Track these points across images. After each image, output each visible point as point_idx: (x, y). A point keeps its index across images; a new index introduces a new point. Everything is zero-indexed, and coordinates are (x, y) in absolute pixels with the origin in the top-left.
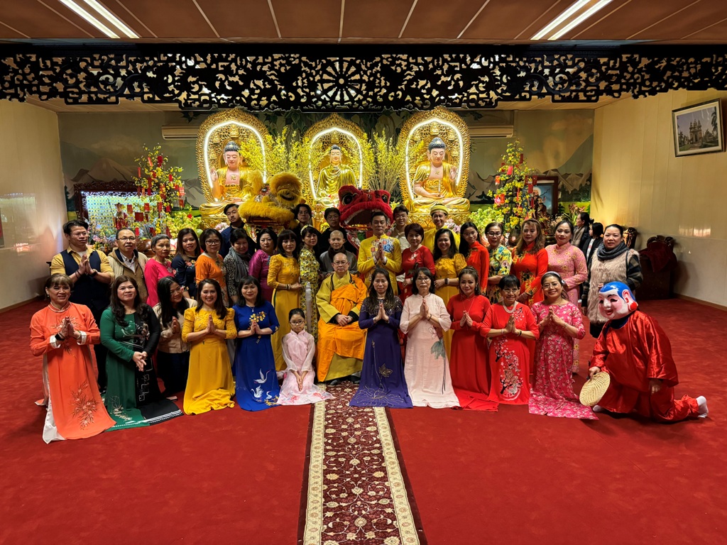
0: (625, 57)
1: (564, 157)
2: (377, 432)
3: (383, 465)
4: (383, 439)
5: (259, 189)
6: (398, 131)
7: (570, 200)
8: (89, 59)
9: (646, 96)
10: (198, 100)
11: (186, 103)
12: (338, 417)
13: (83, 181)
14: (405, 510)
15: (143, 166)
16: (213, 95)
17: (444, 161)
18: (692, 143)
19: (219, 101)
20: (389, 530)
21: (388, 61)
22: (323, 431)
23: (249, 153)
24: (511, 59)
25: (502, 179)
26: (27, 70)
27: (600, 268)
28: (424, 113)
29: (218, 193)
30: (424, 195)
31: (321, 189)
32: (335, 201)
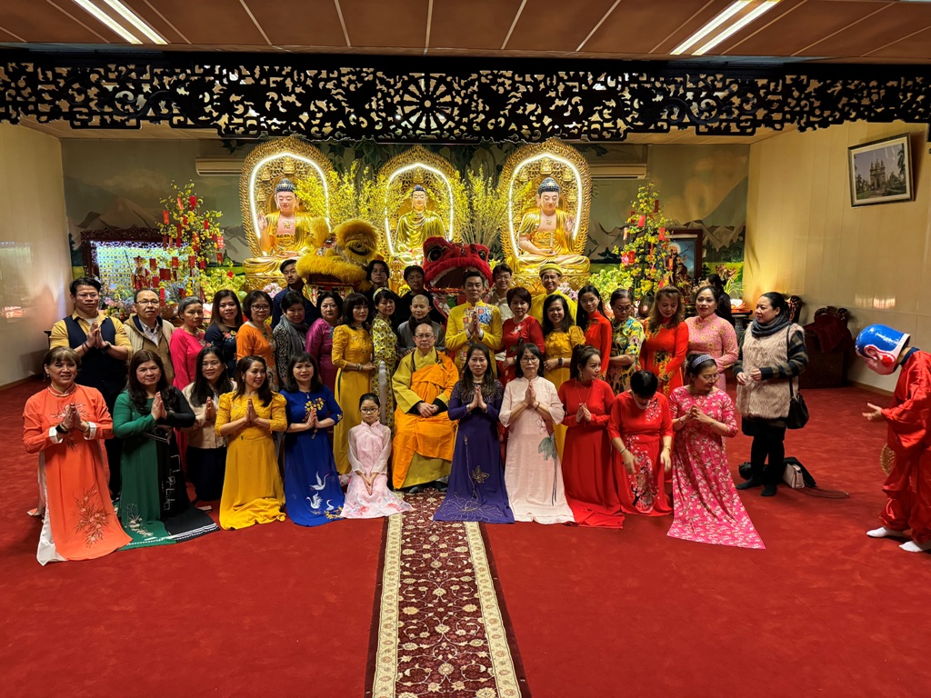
0: (789, 79)
1: (711, 204)
2: (468, 554)
3: (476, 596)
4: (476, 563)
5: (323, 239)
6: (499, 169)
7: (717, 259)
8: (102, 70)
9: (815, 129)
10: (243, 125)
11: (227, 129)
12: (418, 535)
13: (92, 228)
14: (503, 654)
15: (170, 209)
16: (262, 119)
17: (558, 208)
18: (873, 190)
19: (269, 126)
20: (482, 680)
21: (487, 79)
22: (398, 552)
23: (308, 194)
24: (645, 79)
25: (632, 231)
26: (22, 83)
27: (754, 346)
28: (533, 147)
29: (268, 245)
30: (532, 252)
31: (400, 242)
32: (418, 257)
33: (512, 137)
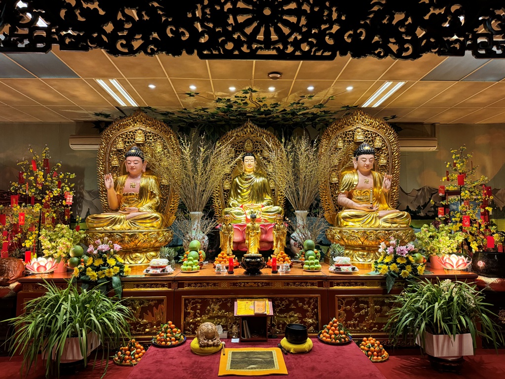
1: (491, 171)
16: (54, 30)
19: (62, 38)
25: (451, 189)
28: (347, 120)
29: (114, 203)
30: (351, 207)
31: (232, 199)
32: (247, 211)
33: (376, 52)
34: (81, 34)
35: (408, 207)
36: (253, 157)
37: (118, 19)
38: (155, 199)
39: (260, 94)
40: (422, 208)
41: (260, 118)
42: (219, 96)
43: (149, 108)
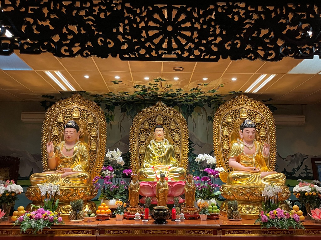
21: (224, 9)
28: (234, 102)
29: (53, 164)
30: (240, 169)
31: (145, 162)
32: (157, 171)
33: (248, 56)
34: (36, 43)
35: (285, 169)
36: (162, 129)
37: (63, 32)
38: (85, 162)
39: (168, 83)
40: (296, 170)
41: (168, 99)
42: (136, 83)
43: (84, 92)
